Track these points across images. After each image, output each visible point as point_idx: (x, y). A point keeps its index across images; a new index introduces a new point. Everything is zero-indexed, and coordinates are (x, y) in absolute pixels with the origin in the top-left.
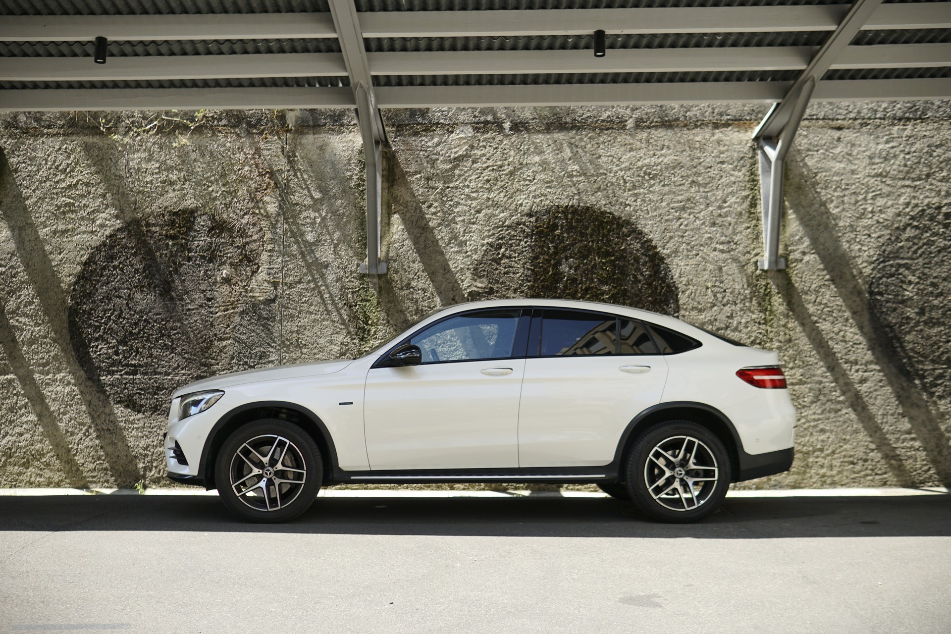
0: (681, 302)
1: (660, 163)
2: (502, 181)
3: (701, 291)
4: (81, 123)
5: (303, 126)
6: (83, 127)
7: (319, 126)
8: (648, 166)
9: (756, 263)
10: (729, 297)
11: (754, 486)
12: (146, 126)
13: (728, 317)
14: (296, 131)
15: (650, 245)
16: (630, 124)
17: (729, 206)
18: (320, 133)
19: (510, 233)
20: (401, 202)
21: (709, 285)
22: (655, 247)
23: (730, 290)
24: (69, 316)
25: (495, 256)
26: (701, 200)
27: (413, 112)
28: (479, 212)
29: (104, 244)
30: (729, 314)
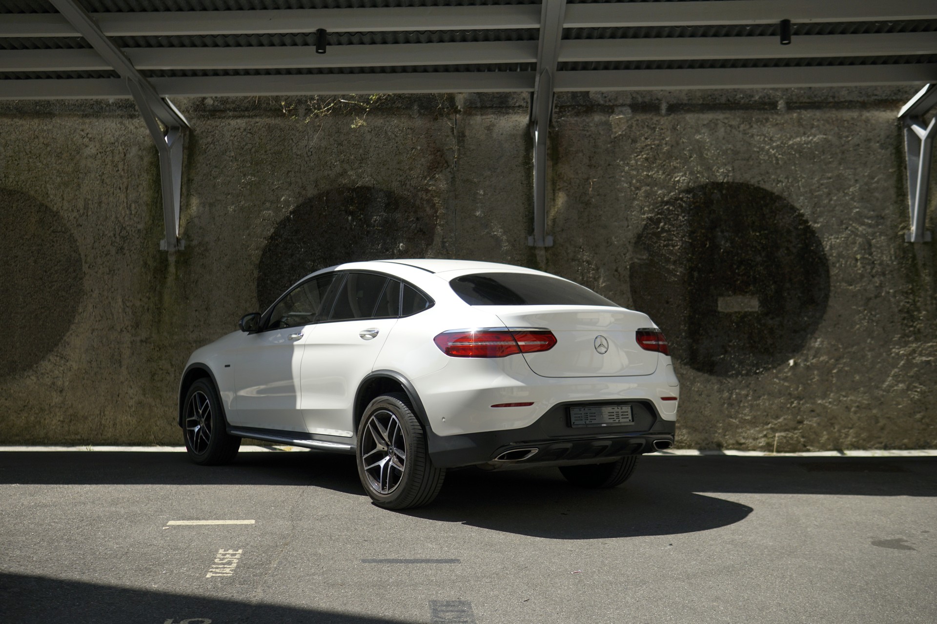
0: (832, 273)
1: (810, 142)
2: (660, 159)
3: (850, 263)
4: (264, 105)
5: (471, 107)
6: (265, 110)
7: (486, 108)
8: (800, 144)
9: (903, 235)
10: (878, 268)
11: (904, 447)
12: (324, 108)
13: (877, 287)
14: (465, 113)
15: (801, 220)
16: (781, 105)
17: (877, 182)
18: (487, 114)
19: (668, 208)
20: (565, 179)
21: (859, 257)
22: (806, 221)
23: (879, 262)
24: (258, 286)
25: (655, 230)
26: (850, 177)
27: (574, 95)
28: (638, 188)
29: (288, 218)
30: (877, 284)
